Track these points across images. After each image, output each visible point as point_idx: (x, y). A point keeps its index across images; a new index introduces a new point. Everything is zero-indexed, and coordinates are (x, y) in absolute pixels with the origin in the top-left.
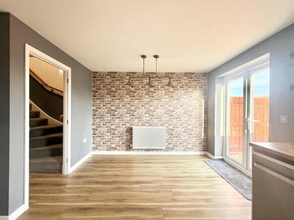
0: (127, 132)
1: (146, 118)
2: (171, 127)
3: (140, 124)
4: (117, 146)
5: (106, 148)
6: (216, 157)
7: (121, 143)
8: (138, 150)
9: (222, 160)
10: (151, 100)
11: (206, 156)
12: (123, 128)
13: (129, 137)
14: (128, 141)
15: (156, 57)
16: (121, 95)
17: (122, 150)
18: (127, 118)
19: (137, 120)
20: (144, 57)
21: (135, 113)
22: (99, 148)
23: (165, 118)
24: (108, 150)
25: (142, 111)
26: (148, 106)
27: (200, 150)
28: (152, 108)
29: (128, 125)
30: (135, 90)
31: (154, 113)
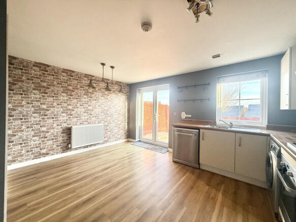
0: (62, 133)
1: (85, 117)
2: (106, 124)
3: (78, 124)
4: (50, 150)
5: (32, 156)
6: (136, 140)
7: (55, 146)
8: (76, 149)
9: (140, 141)
10: (90, 100)
11: (128, 141)
12: (58, 129)
13: (65, 138)
14: (64, 143)
15: (112, 67)
16: (56, 92)
17: (57, 153)
18: (63, 117)
19: (75, 120)
20: (103, 64)
21: (73, 113)
22: (19, 159)
23: (102, 116)
24: (36, 157)
25: (80, 110)
26: (86, 106)
27: (125, 138)
28: (90, 108)
29: (65, 125)
30: (73, 88)
31: (92, 112)
